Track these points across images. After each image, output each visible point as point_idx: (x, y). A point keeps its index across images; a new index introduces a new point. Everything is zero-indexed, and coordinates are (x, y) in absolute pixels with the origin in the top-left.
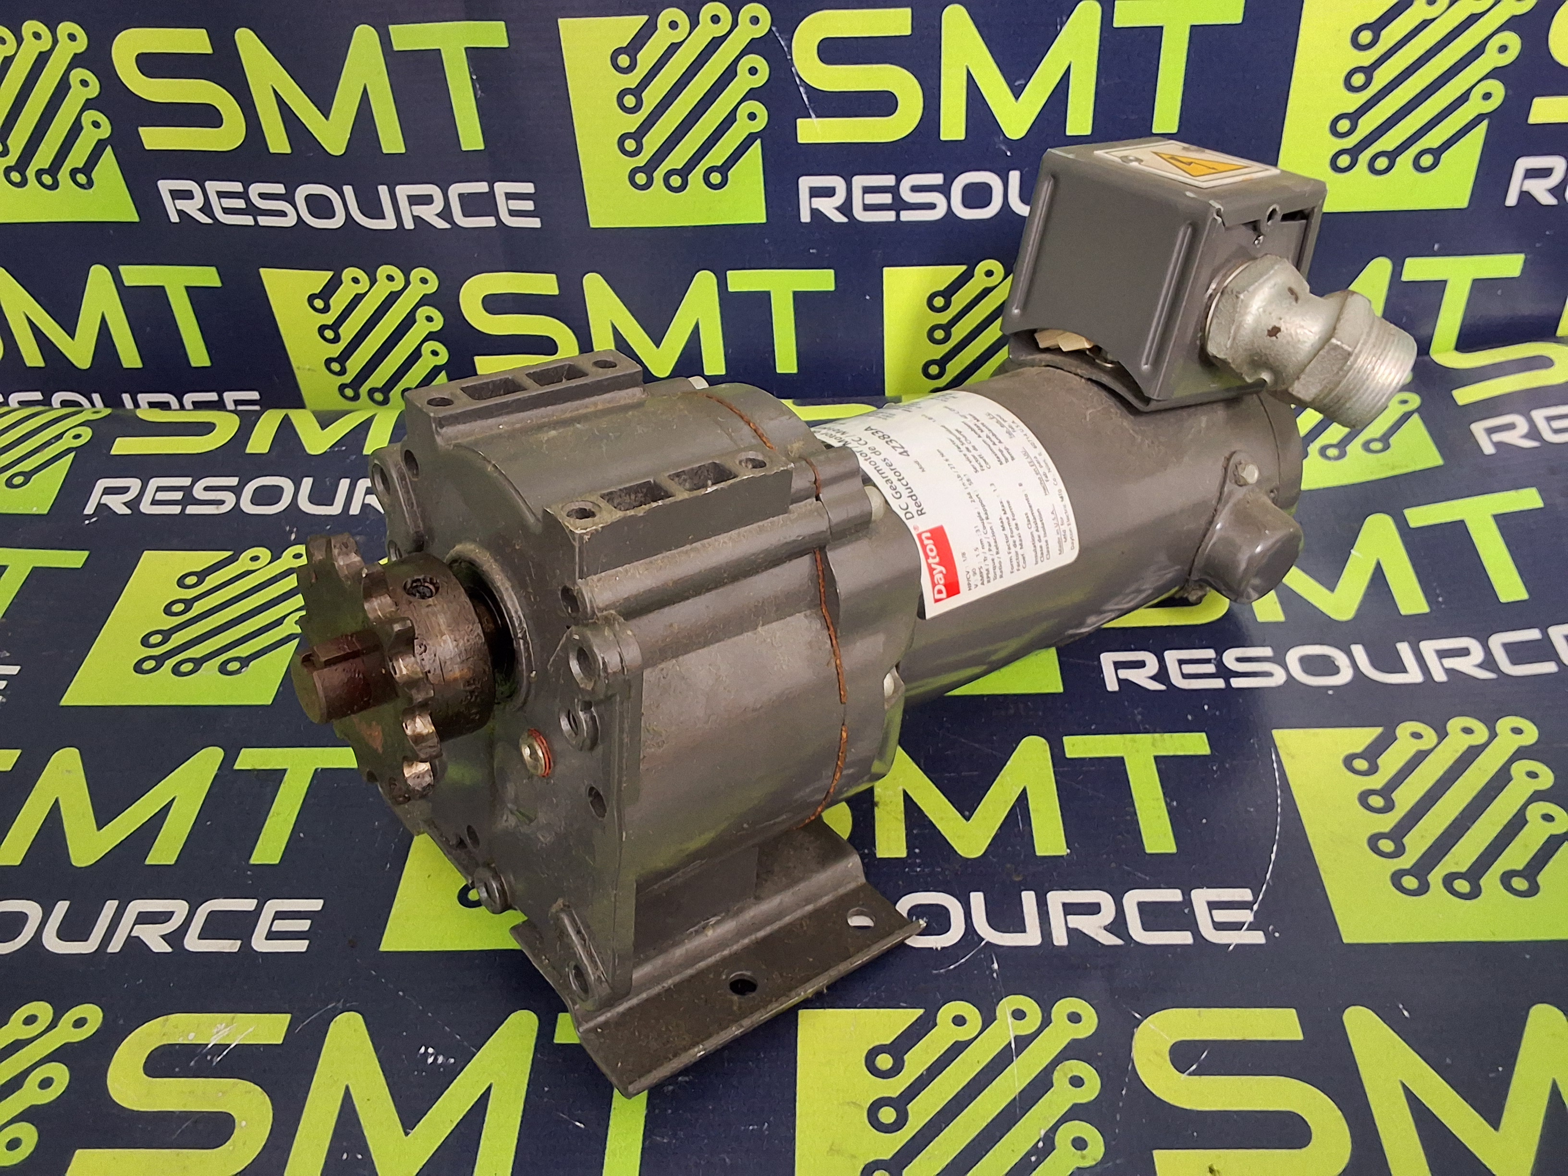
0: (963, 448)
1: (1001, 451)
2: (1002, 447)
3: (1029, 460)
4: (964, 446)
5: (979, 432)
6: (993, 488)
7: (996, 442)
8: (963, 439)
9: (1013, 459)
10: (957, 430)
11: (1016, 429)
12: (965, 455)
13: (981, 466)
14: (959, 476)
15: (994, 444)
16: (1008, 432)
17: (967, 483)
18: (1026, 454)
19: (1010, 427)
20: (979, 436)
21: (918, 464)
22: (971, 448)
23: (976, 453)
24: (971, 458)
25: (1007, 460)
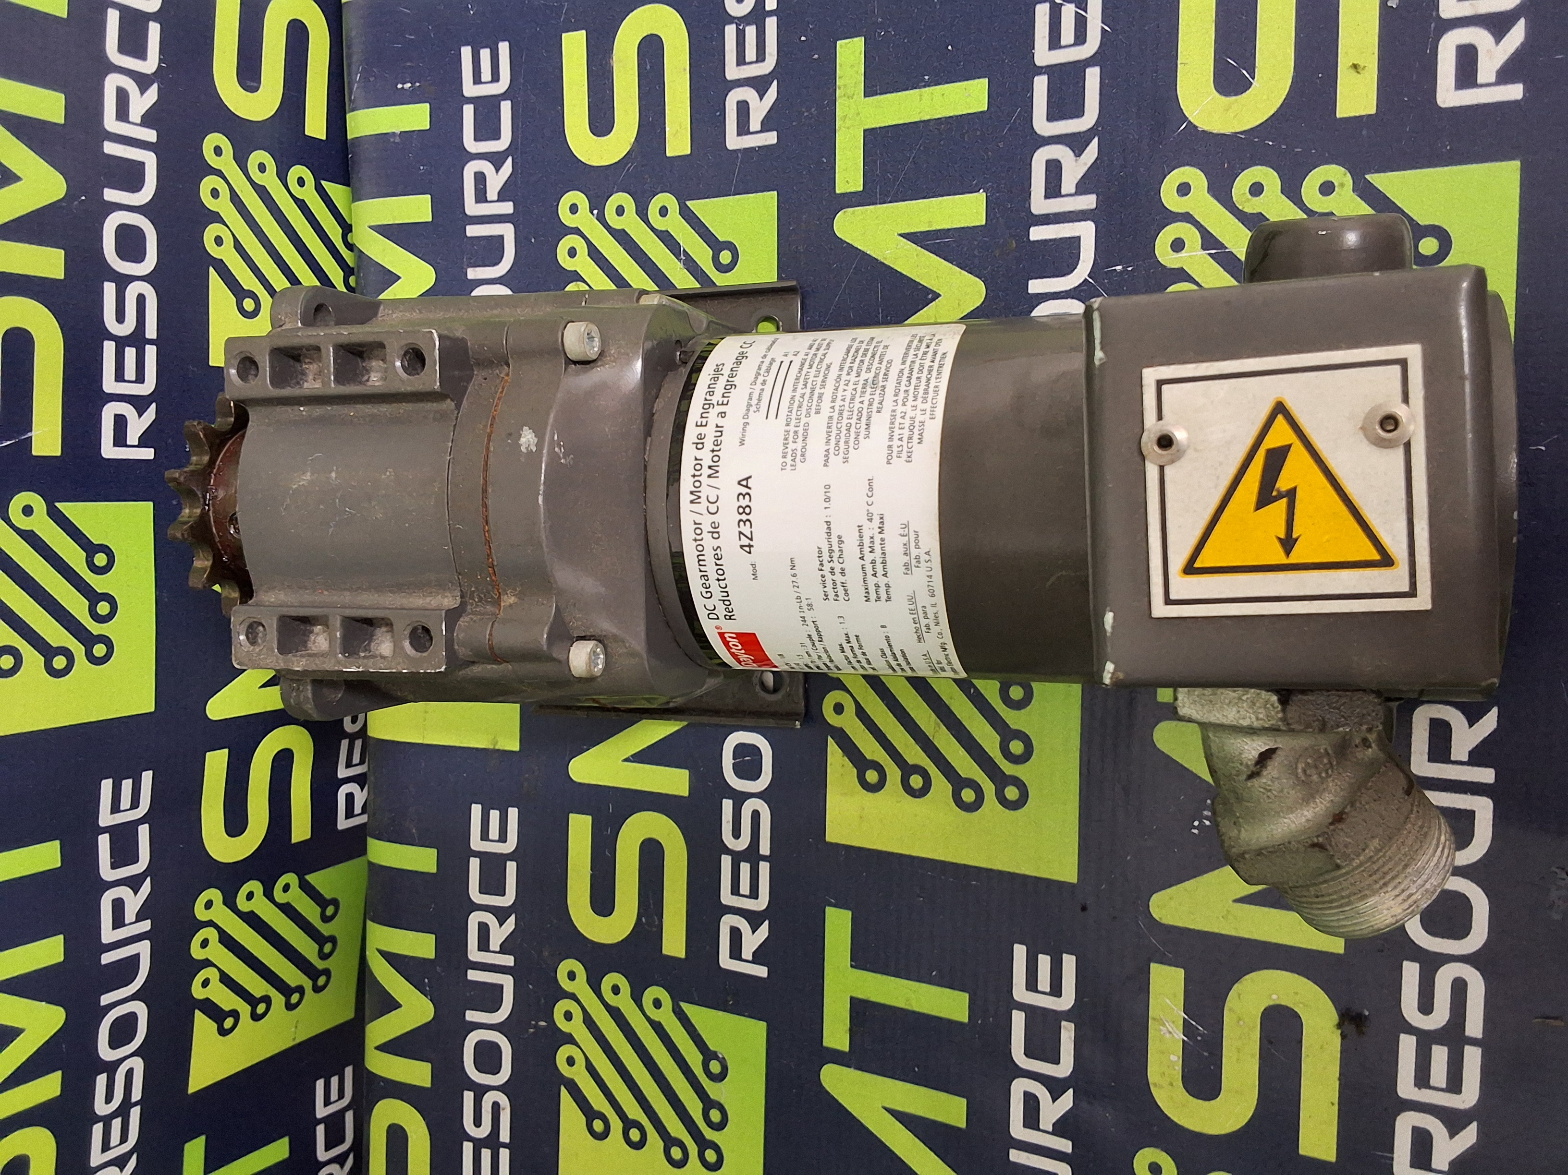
0: (827, 567)
1: (877, 586)
2: (882, 581)
3: (912, 607)
4: (831, 564)
5: (867, 550)
6: (841, 620)
7: (880, 571)
8: (836, 555)
9: (889, 599)
10: (839, 537)
11: (923, 564)
12: (823, 576)
13: (837, 595)
14: (798, 598)
15: (875, 575)
16: (907, 566)
17: (805, 608)
18: (912, 599)
19: (918, 558)
20: (862, 558)
21: (754, 568)
22: (837, 571)
23: (838, 578)
24: (829, 584)
25: (878, 599)
